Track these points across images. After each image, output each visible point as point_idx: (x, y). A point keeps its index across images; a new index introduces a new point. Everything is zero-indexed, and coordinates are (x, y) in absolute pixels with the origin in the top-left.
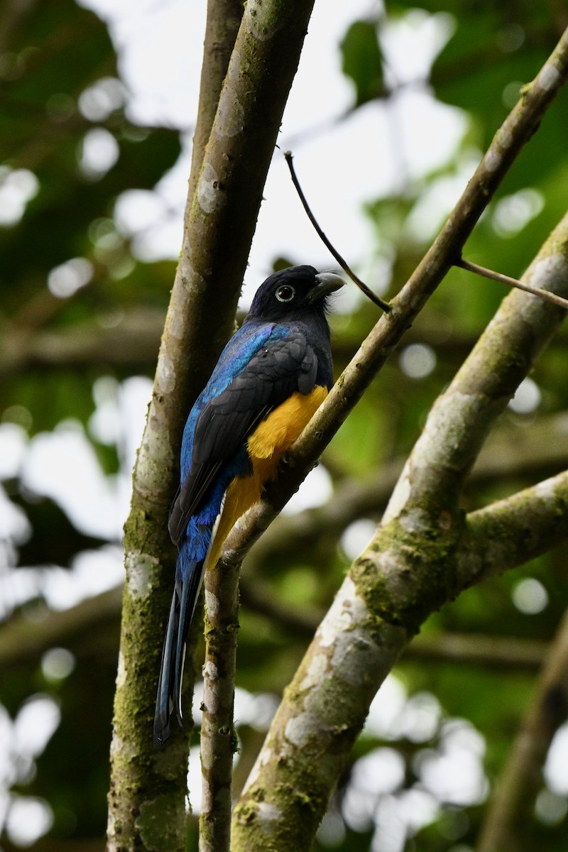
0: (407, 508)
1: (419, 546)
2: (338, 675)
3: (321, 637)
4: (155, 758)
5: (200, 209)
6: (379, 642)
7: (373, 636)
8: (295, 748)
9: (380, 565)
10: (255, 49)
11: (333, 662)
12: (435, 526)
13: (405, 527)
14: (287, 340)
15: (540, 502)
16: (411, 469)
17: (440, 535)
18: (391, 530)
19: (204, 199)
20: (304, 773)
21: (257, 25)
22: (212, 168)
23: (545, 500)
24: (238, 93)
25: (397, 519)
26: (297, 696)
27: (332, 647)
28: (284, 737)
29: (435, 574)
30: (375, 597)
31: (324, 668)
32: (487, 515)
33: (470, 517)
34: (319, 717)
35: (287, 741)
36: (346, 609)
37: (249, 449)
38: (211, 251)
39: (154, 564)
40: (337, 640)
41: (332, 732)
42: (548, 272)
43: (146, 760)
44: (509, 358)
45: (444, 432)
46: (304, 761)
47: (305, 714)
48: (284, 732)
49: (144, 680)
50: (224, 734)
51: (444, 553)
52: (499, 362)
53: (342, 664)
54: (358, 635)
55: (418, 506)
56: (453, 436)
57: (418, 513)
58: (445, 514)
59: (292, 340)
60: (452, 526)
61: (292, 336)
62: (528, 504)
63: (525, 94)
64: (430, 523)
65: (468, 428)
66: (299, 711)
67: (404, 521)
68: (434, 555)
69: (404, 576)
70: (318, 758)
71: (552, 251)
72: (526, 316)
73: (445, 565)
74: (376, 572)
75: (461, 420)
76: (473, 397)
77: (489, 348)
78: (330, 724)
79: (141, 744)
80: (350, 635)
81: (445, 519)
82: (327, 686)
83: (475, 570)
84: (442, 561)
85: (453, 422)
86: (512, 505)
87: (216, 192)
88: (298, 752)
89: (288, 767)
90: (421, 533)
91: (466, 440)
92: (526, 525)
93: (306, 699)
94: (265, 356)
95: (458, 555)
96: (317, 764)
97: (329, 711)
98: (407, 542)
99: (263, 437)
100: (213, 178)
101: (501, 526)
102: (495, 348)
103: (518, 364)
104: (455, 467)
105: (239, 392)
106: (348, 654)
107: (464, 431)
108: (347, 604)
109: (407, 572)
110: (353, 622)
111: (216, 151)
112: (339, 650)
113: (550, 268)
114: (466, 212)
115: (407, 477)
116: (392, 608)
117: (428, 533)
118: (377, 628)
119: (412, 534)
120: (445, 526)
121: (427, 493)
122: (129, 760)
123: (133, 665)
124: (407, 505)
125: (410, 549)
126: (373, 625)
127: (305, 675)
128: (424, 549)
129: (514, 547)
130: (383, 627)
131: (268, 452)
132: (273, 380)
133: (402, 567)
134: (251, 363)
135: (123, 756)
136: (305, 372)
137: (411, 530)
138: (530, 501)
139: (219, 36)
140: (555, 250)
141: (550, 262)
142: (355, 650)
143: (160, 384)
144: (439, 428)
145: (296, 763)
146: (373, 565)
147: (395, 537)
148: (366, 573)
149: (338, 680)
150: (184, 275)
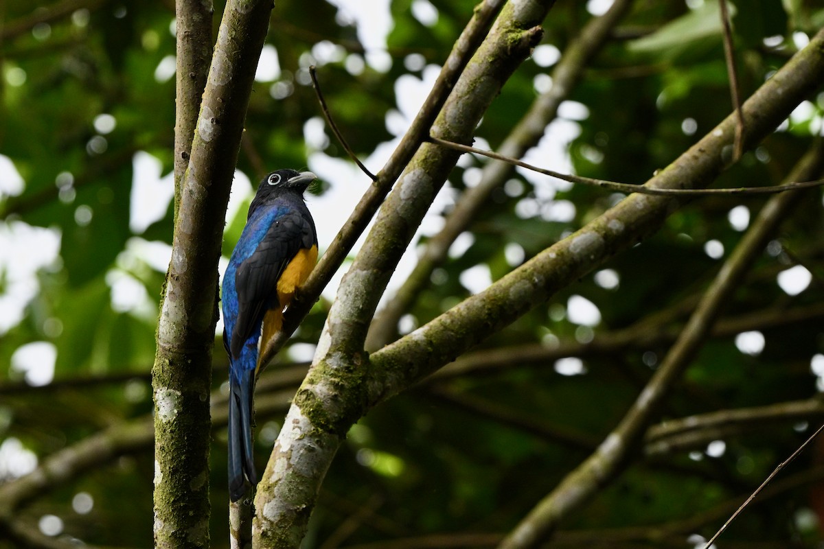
0: (330, 353)
1: (342, 377)
2: (296, 471)
3: (280, 446)
4: (188, 532)
5: (201, 139)
6: (321, 446)
7: (317, 442)
8: (272, 523)
9: (316, 393)
10: (239, 21)
11: (292, 462)
12: (351, 363)
13: (330, 366)
14: (289, 214)
15: (416, 343)
16: (329, 325)
17: (355, 369)
18: (321, 368)
19: (204, 132)
20: (280, 540)
21: (240, 3)
22: (209, 108)
23: (419, 342)
24: (227, 53)
25: (324, 360)
26: (269, 487)
27: (290, 451)
28: (263, 516)
29: (354, 396)
30: (316, 415)
31: (286, 466)
32: (382, 354)
33: (371, 356)
34: (286, 500)
35: (265, 519)
36: (296, 425)
37: (278, 289)
38: (210, 169)
39: (177, 395)
40: (292, 446)
41: (296, 510)
42: (414, 181)
43: (181, 534)
44: (392, 243)
45: (351, 297)
46: (279, 532)
47: (276, 499)
48: (262, 513)
49: (176, 478)
50: (248, 504)
51: (359, 381)
52: (385, 246)
53: (298, 463)
54: (306, 442)
55: (338, 350)
56: (358, 300)
57: (339, 354)
58: (357, 355)
59: (292, 213)
60: (362, 362)
61: (291, 211)
62: (408, 345)
63: (478, 12)
64: (348, 362)
65: (368, 293)
66: (271, 497)
67: (329, 361)
68: (353, 383)
69: (334, 398)
70: (288, 529)
71: (414, 166)
72: (402, 213)
73: (361, 390)
74: (314, 397)
75: (362, 288)
76: (370, 271)
77: (376, 237)
78: (294, 505)
79: (178, 523)
80: (301, 442)
81: (357, 358)
82: (289, 479)
83: (379, 393)
84: (358, 387)
85: (357, 290)
86: (397, 347)
87: (213, 126)
88: (274, 525)
89: (269, 537)
90: (342, 368)
91: (367, 302)
92: (409, 360)
93: (276, 489)
94: (277, 226)
95: (367, 382)
96: (288, 532)
97: (292, 496)
98: (332, 375)
99: (286, 280)
100: (211, 116)
101: (393, 361)
102: (381, 237)
103: (398, 246)
104: (361, 321)
105: (266, 252)
106: (302, 455)
107: (365, 296)
108: (296, 422)
109: (336, 396)
110: (302, 433)
111: (212, 97)
112: (294, 453)
113: (415, 178)
114: (435, 102)
115: (327, 331)
116: (328, 421)
117: (347, 368)
118: (320, 436)
119: (336, 370)
120: (358, 363)
121: (344, 340)
122: (170, 535)
123: (167, 468)
124: (330, 350)
125: (337, 380)
126: (317, 434)
127: (272, 473)
128: (345, 379)
129: (403, 376)
130: (323, 435)
131: (291, 290)
132: (287, 240)
133: (332, 393)
134: (269, 232)
135: (164, 533)
136: (306, 234)
137: (335, 367)
138: (410, 344)
139: (188, 26)
140: (416, 166)
141: (414, 174)
142: (305, 452)
143: (175, 268)
144: (347, 295)
145: (273, 533)
146: (312, 393)
147: (324, 373)
148: (307, 399)
149: (296, 474)
150: (190, 188)
